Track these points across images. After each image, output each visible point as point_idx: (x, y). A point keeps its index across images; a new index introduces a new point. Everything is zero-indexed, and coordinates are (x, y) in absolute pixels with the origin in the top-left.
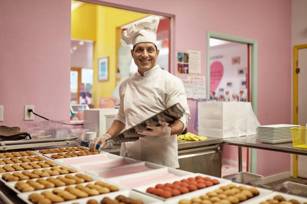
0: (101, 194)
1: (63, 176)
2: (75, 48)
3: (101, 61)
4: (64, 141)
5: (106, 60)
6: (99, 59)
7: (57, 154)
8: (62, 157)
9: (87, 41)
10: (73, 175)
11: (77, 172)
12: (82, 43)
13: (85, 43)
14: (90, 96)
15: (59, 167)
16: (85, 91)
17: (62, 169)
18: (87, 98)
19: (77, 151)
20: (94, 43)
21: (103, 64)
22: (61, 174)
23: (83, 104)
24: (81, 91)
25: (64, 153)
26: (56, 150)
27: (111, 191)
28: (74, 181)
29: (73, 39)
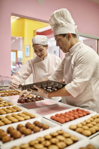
0: (25, 120)
1: (6, 107)
2: (14, 41)
3: (26, 47)
4: (8, 87)
5: (29, 47)
6: (25, 46)
7: (4, 94)
8: (6, 95)
9: (20, 37)
10: (11, 107)
11: (13, 105)
12: (17, 38)
13: (19, 39)
14: (21, 64)
15: (4, 102)
16: (19, 61)
17: (5, 103)
18: (20, 65)
19: (14, 92)
20: (23, 38)
21: (27, 48)
22: (4, 106)
23: (18, 68)
24: (17, 62)
25: (7, 93)
26: (3, 92)
27: (31, 118)
28: (11, 111)
29: (12, 36)
